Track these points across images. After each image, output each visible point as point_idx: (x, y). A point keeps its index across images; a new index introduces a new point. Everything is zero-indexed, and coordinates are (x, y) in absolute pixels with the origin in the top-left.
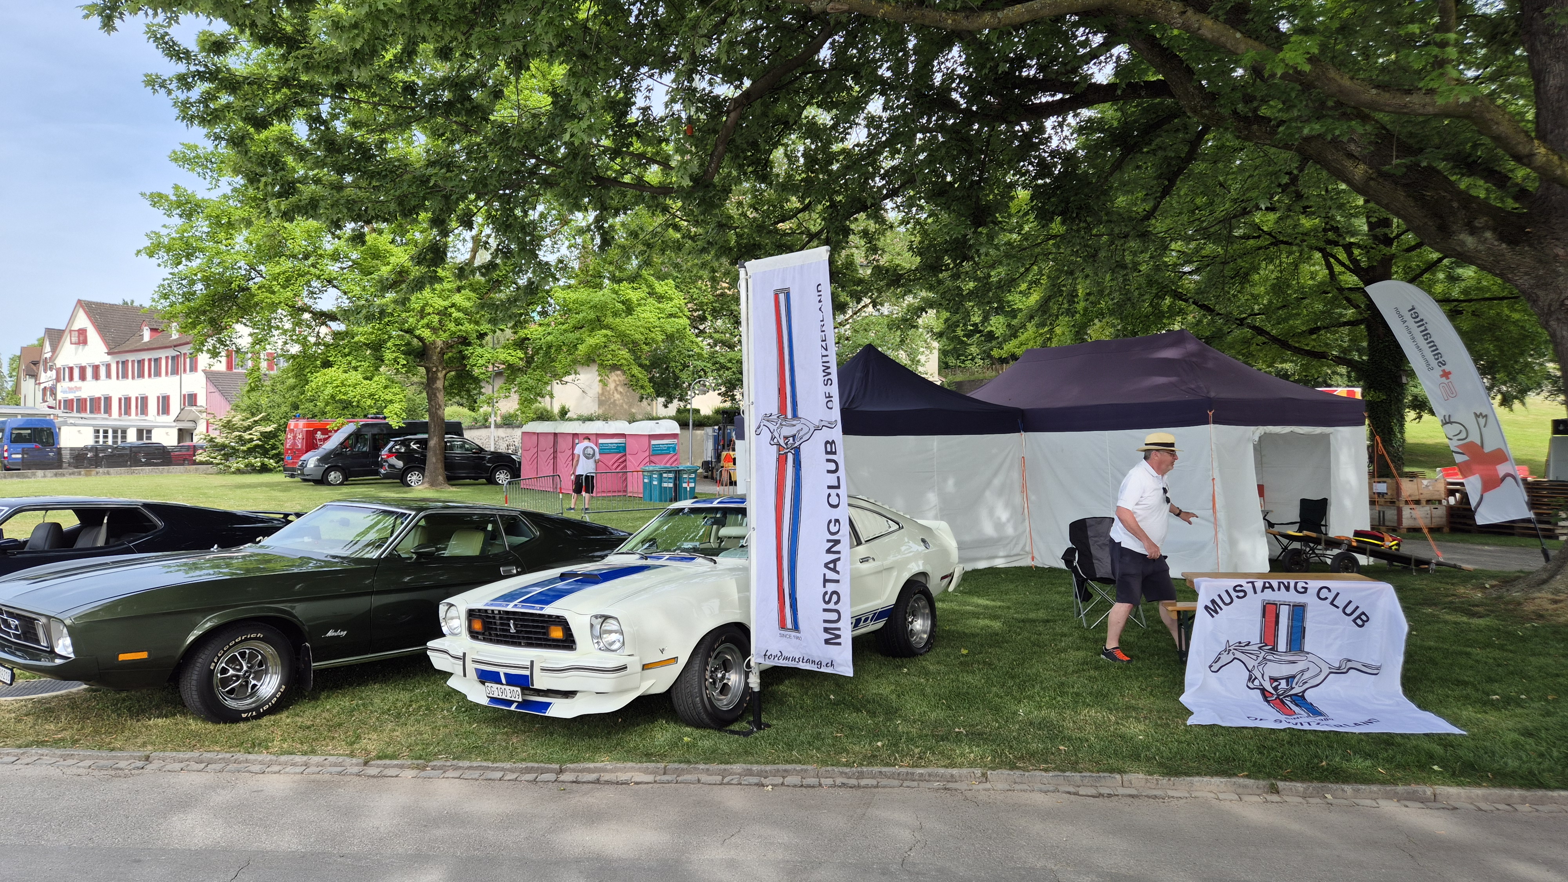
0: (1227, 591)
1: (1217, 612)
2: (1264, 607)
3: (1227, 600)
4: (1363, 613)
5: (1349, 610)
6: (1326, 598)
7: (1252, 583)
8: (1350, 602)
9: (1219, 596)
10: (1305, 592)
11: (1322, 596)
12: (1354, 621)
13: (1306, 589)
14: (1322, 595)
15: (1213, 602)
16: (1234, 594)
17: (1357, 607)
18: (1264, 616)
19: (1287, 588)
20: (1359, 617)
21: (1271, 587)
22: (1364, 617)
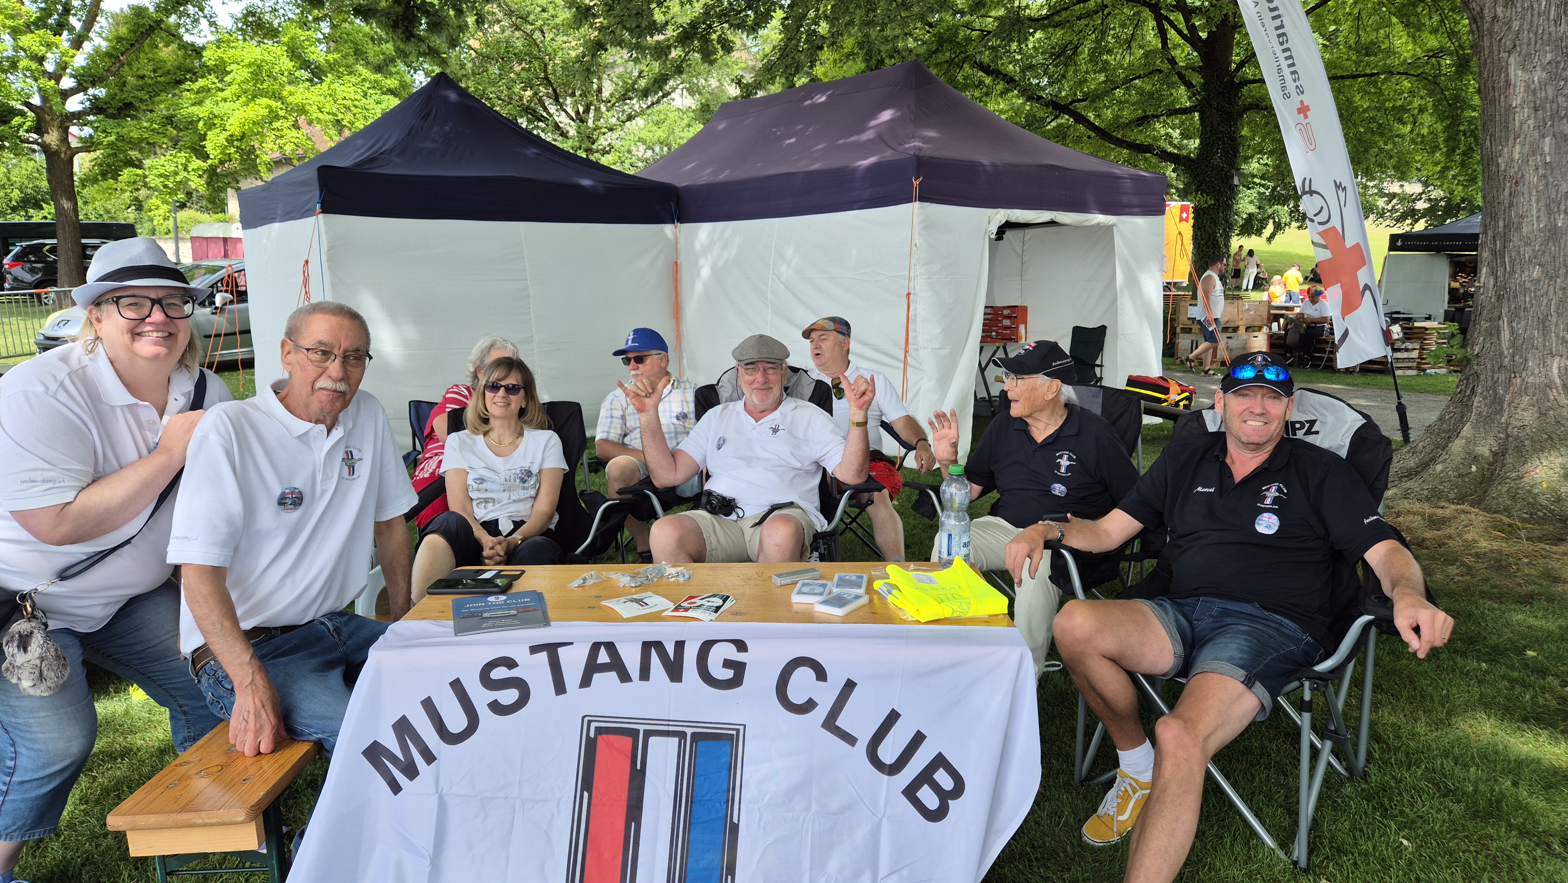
0: (457, 686)
1: (411, 772)
2: (590, 748)
3: (456, 721)
4: (940, 761)
5: (889, 752)
6: (809, 706)
7: (552, 649)
8: (893, 717)
9: (428, 705)
10: (736, 682)
11: (796, 696)
12: (910, 792)
13: (739, 668)
14: (797, 693)
15: (403, 727)
16: (481, 697)
17: (918, 739)
18: (587, 782)
19: (675, 671)
20: (926, 777)
21: (617, 666)
22: (943, 779)
